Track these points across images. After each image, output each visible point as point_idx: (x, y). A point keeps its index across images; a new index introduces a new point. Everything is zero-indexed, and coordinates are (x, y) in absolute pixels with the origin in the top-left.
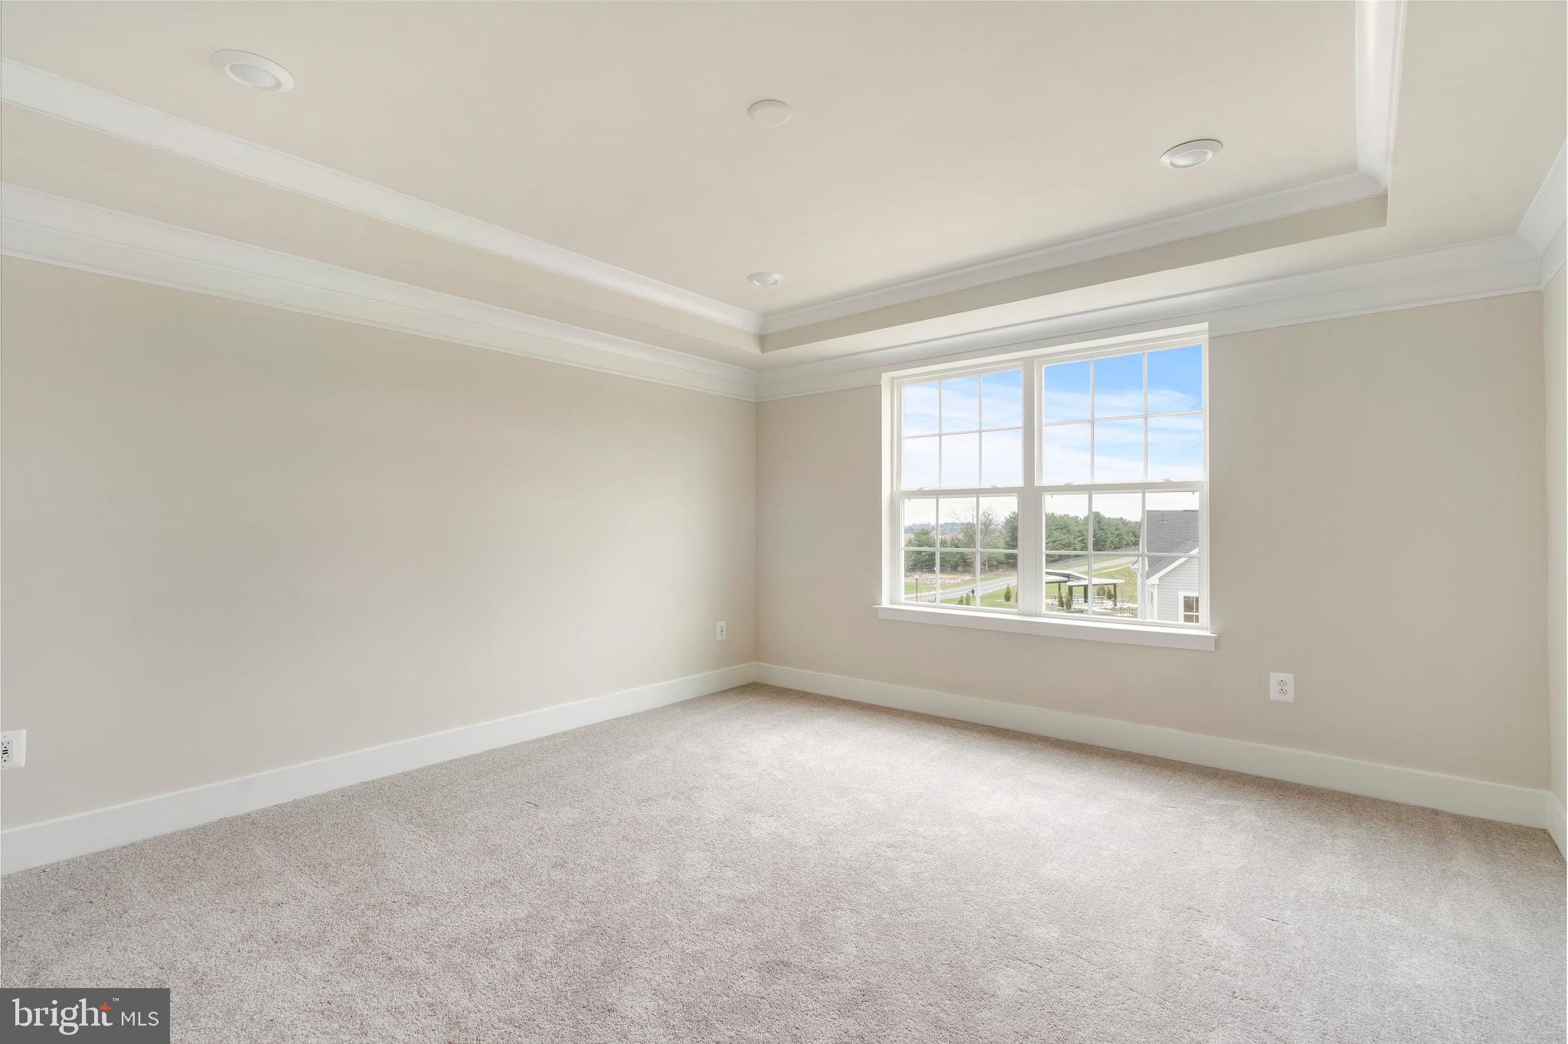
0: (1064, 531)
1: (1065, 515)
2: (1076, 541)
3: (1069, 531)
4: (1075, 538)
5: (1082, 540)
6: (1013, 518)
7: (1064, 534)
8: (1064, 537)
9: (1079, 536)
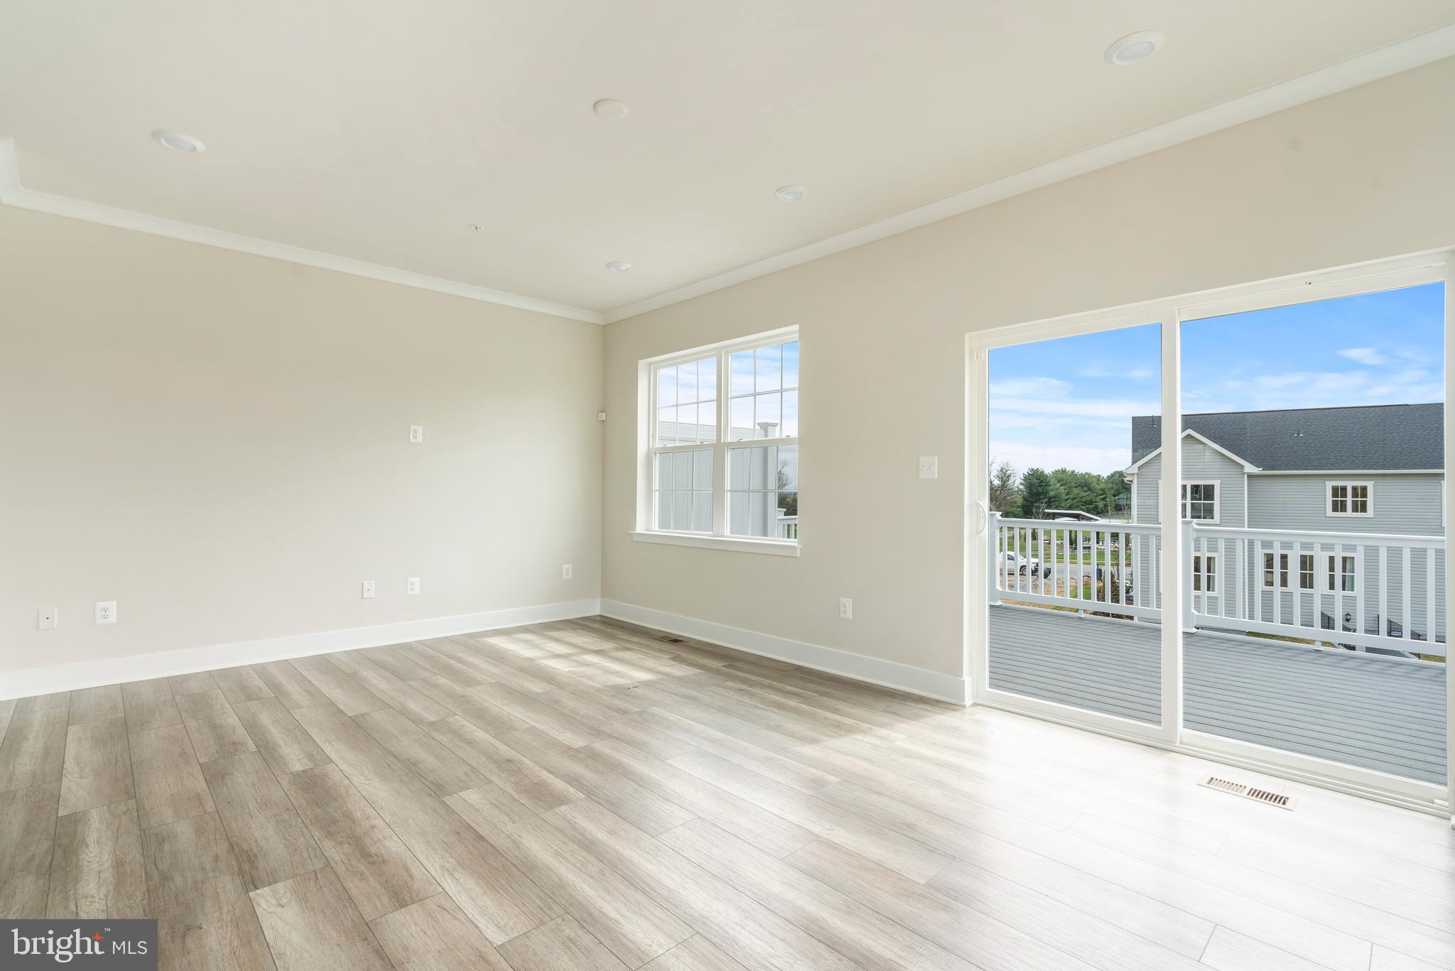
0: (1084, 489)
1: (1086, 474)
2: (1097, 499)
3: (1090, 489)
4: (1097, 496)
5: (1104, 498)
6: (1030, 475)
7: (1085, 492)
8: (1084, 494)
9: (1101, 495)
